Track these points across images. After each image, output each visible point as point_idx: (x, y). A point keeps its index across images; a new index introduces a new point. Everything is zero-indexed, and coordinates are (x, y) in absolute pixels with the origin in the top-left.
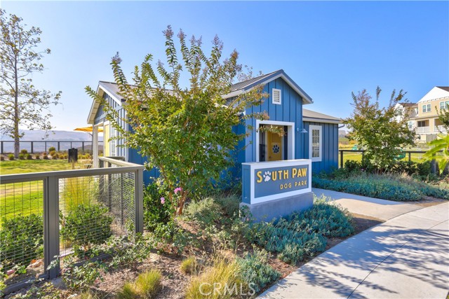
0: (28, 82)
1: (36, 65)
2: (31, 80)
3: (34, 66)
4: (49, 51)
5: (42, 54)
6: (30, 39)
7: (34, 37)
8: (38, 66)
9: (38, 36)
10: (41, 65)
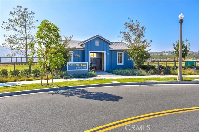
0: (30, 34)
1: (33, 26)
2: (31, 33)
3: (32, 27)
4: (37, 21)
5: (35, 22)
6: (30, 16)
7: (32, 16)
8: (34, 27)
9: (33, 15)
10: (35, 26)
